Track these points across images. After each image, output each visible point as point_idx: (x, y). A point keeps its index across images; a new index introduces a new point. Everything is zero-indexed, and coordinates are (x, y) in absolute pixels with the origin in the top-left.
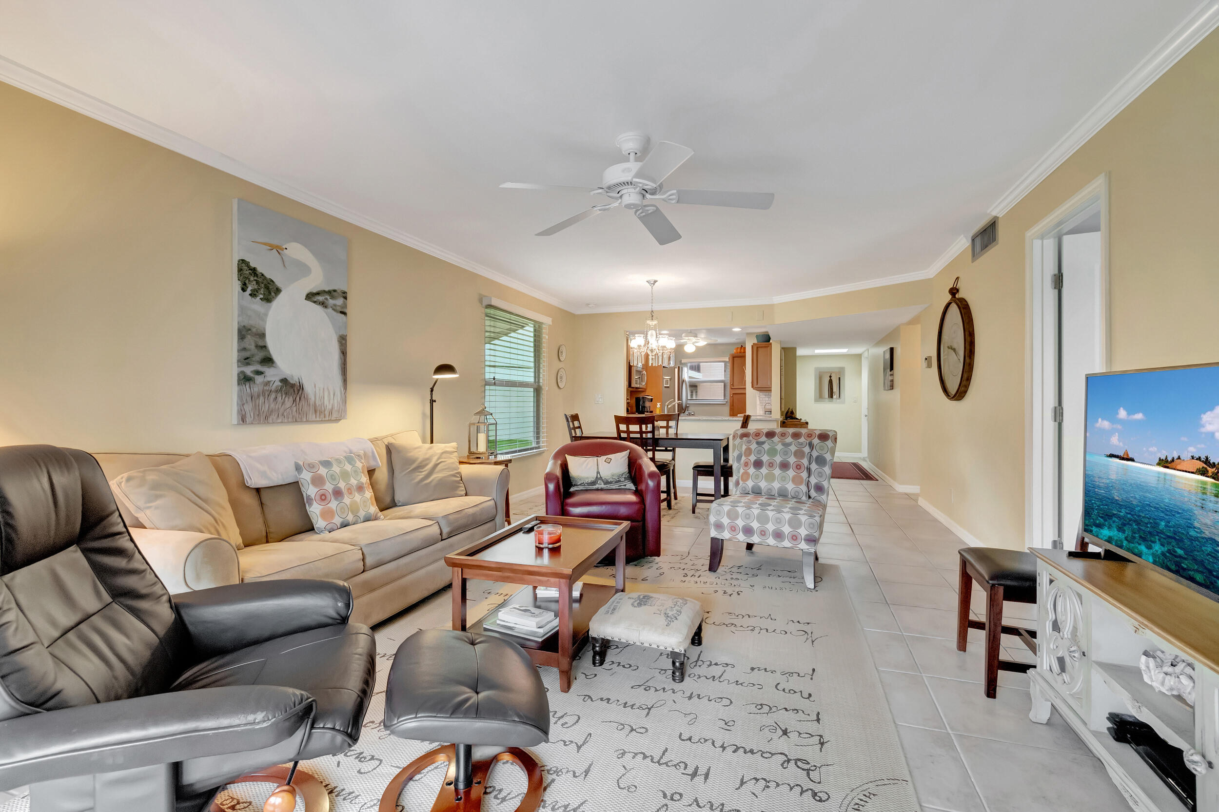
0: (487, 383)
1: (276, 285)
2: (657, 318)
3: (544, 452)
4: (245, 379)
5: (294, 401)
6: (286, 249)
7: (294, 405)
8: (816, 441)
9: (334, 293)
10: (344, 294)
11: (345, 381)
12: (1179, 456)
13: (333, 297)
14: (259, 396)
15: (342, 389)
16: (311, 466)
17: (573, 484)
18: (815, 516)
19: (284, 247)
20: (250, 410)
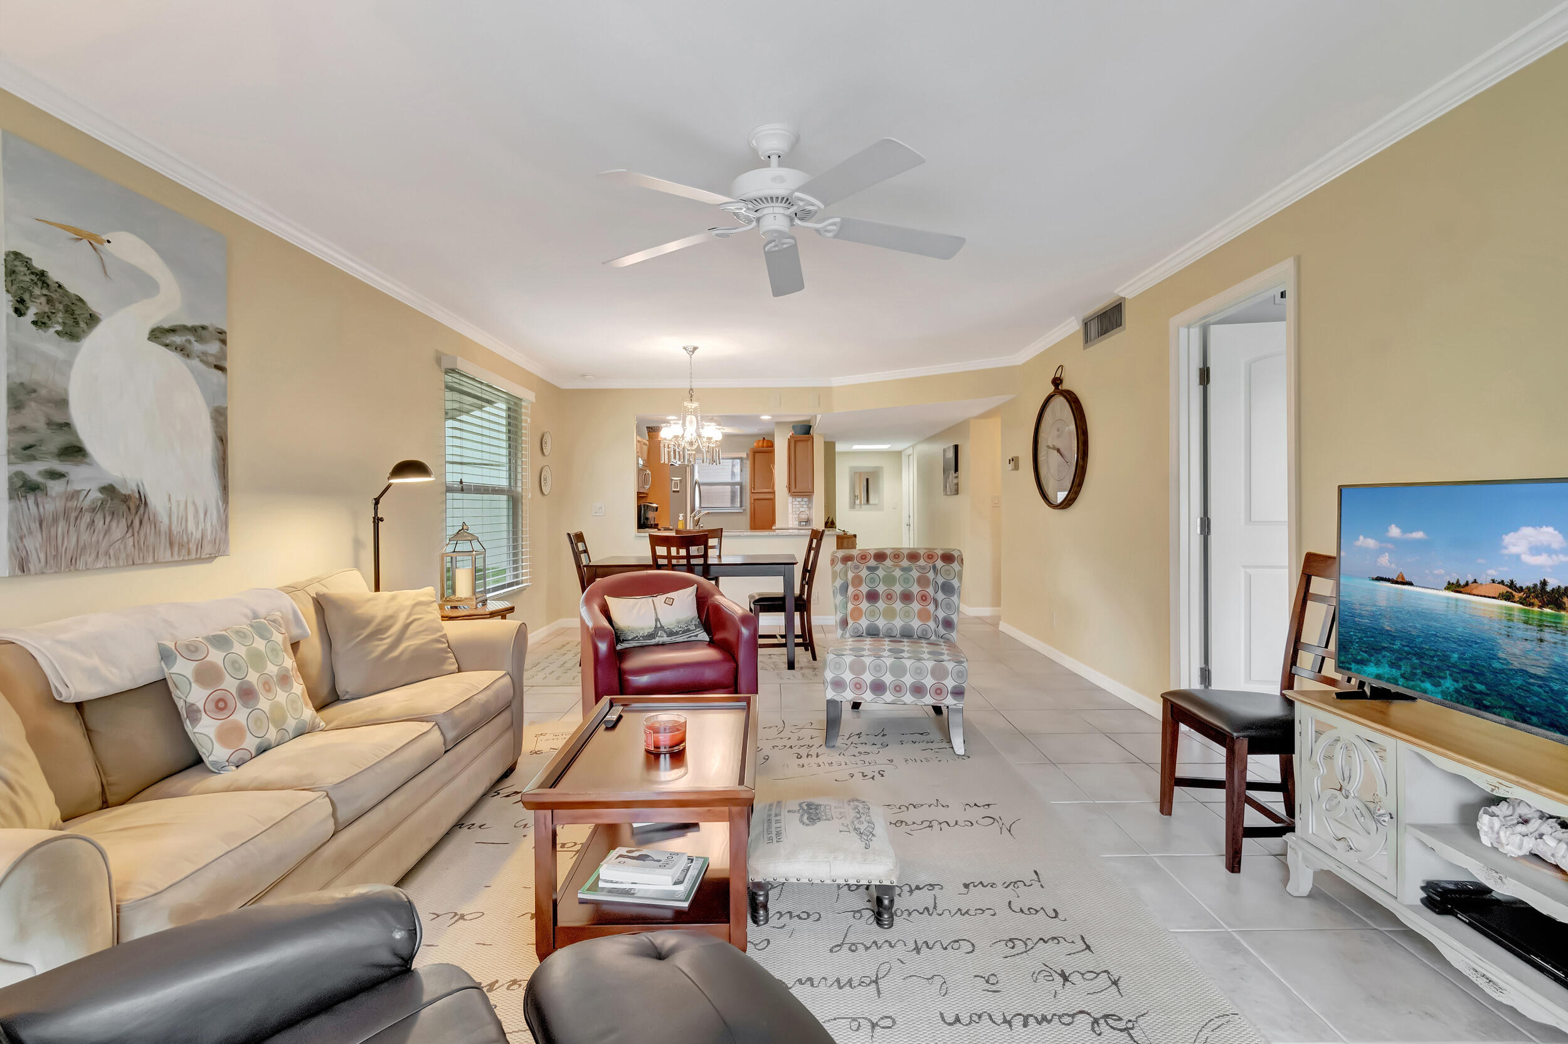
0: (450, 489)
1: (88, 309)
2: (698, 400)
3: (525, 589)
4: (24, 488)
5: (130, 526)
6: (109, 242)
7: (130, 531)
8: (939, 563)
9: (204, 332)
10: (221, 336)
11: (225, 489)
12: (1475, 580)
13: (200, 339)
14: (55, 520)
15: (220, 503)
16: (191, 650)
17: (621, 639)
18: (963, 662)
19: (105, 237)
20: (38, 546)
